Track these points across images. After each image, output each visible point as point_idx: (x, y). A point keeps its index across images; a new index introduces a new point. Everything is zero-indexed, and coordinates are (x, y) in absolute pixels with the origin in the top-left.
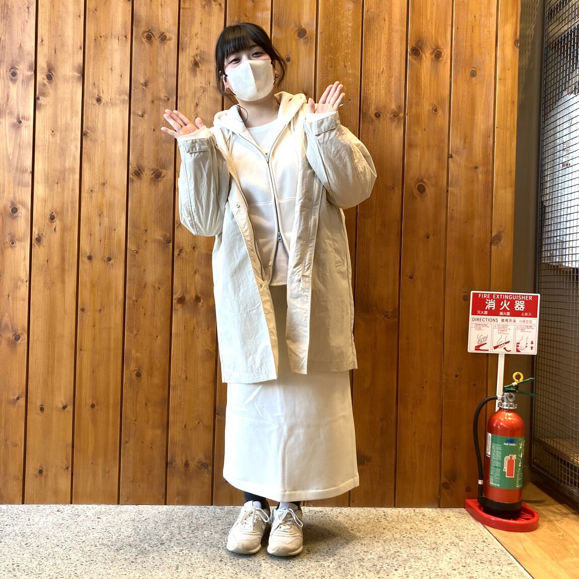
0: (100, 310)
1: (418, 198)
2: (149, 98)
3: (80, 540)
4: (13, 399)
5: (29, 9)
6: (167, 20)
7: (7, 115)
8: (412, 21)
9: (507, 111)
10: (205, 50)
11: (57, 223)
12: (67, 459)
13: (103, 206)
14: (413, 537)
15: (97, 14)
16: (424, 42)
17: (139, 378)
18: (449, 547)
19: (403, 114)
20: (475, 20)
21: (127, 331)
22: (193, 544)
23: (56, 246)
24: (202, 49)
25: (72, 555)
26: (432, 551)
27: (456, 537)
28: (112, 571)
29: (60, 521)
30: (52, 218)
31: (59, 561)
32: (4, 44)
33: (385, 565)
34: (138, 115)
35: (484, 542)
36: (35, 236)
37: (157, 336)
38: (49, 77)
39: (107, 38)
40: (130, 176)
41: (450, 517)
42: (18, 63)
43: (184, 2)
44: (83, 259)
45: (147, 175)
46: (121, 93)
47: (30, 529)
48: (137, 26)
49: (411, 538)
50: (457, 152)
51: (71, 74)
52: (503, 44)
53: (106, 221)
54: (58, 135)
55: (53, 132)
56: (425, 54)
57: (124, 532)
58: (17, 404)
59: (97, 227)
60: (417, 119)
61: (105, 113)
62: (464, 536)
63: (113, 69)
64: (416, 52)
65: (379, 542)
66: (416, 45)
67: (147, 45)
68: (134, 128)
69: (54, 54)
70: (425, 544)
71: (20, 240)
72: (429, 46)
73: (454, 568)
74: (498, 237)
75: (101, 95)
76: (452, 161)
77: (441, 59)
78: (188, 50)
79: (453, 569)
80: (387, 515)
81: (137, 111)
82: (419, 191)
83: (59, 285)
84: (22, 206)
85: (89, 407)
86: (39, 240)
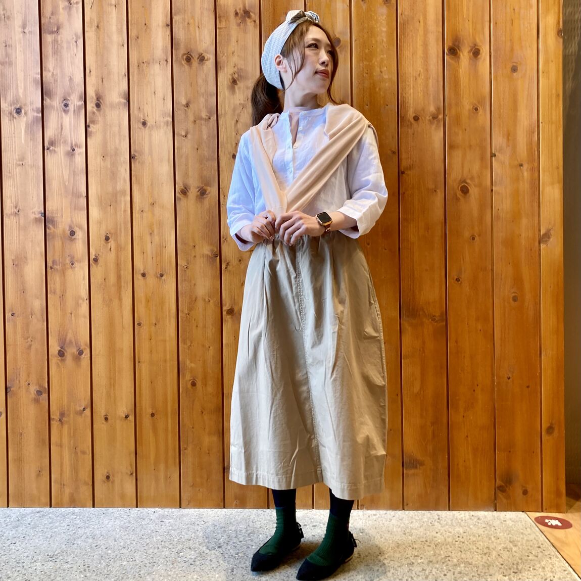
0: (156, 324)
1: (462, 199)
2: (191, 118)
3: (144, 543)
4: (80, 410)
5: (78, 42)
6: (204, 41)
7: (62, 144)
8: (449, 21)
9: (552, 104)
10: (242, 67)
11: (112, 243)
12: (131, 465)
13: (153, 225)
14: (466, 542)
15: (139, 42)
16: (462, 40)
17: (194, 387)
18: (502, 552)
19: (442, 116)
20: (514, 12)
21: (181, 343)
22: (248, 547)
23: (112, 266)
24: (239, 67)
25: (137, 557)
26: (484, 557)
27: (511, 542)
28: (172, 573)
29: (127, 525)
30: (107, 239)
31: (125, 563)
32: (56, 77)
33: (434, 570)
34: (181, 135)
35: (539, 547)
36: (92, 257)
37: (209, 347)
38: (98, 106)
39: (149, 64)
40: (177, 195)
41: (505, 521)
42: (69, 95)
43: (220, 22)
44: (138, 277)
45: (193, 192)
46: (164, 115)
47: (100, 532)
48: (177, 49)
49: (463, 543)
50: (501, 150)
51: (117, 100)
52: (545, 36)
53: (156, 238)
54: (108, 159)
55: (104, 157)
56: (462, 53)
57: (185, 535)
58: (83, 415)
59: (149, 245)
60: (457, 120)
61: (150, 136)
62: (519, 541)
63: (156, 93)
64: (454, 51)
65: (430, 546)
66: (453, 44)
67: (186, 67)
68: (179, 148)
69: (101, 83)
70: (478, 548)
71: (79, 261)
72: (466, 44)
73: (504, 574)
74: (547, 235)
75: (146, 119)
76: (495, 160)
77: (479, 56)
78: (225, 69)
79: (504, 576)
80: (441, 519)
81: (180, 132)
82: (462, 193)
83: (116, 302)
84: (79, 229)
85: (149, 416)
86: (96, 260)
